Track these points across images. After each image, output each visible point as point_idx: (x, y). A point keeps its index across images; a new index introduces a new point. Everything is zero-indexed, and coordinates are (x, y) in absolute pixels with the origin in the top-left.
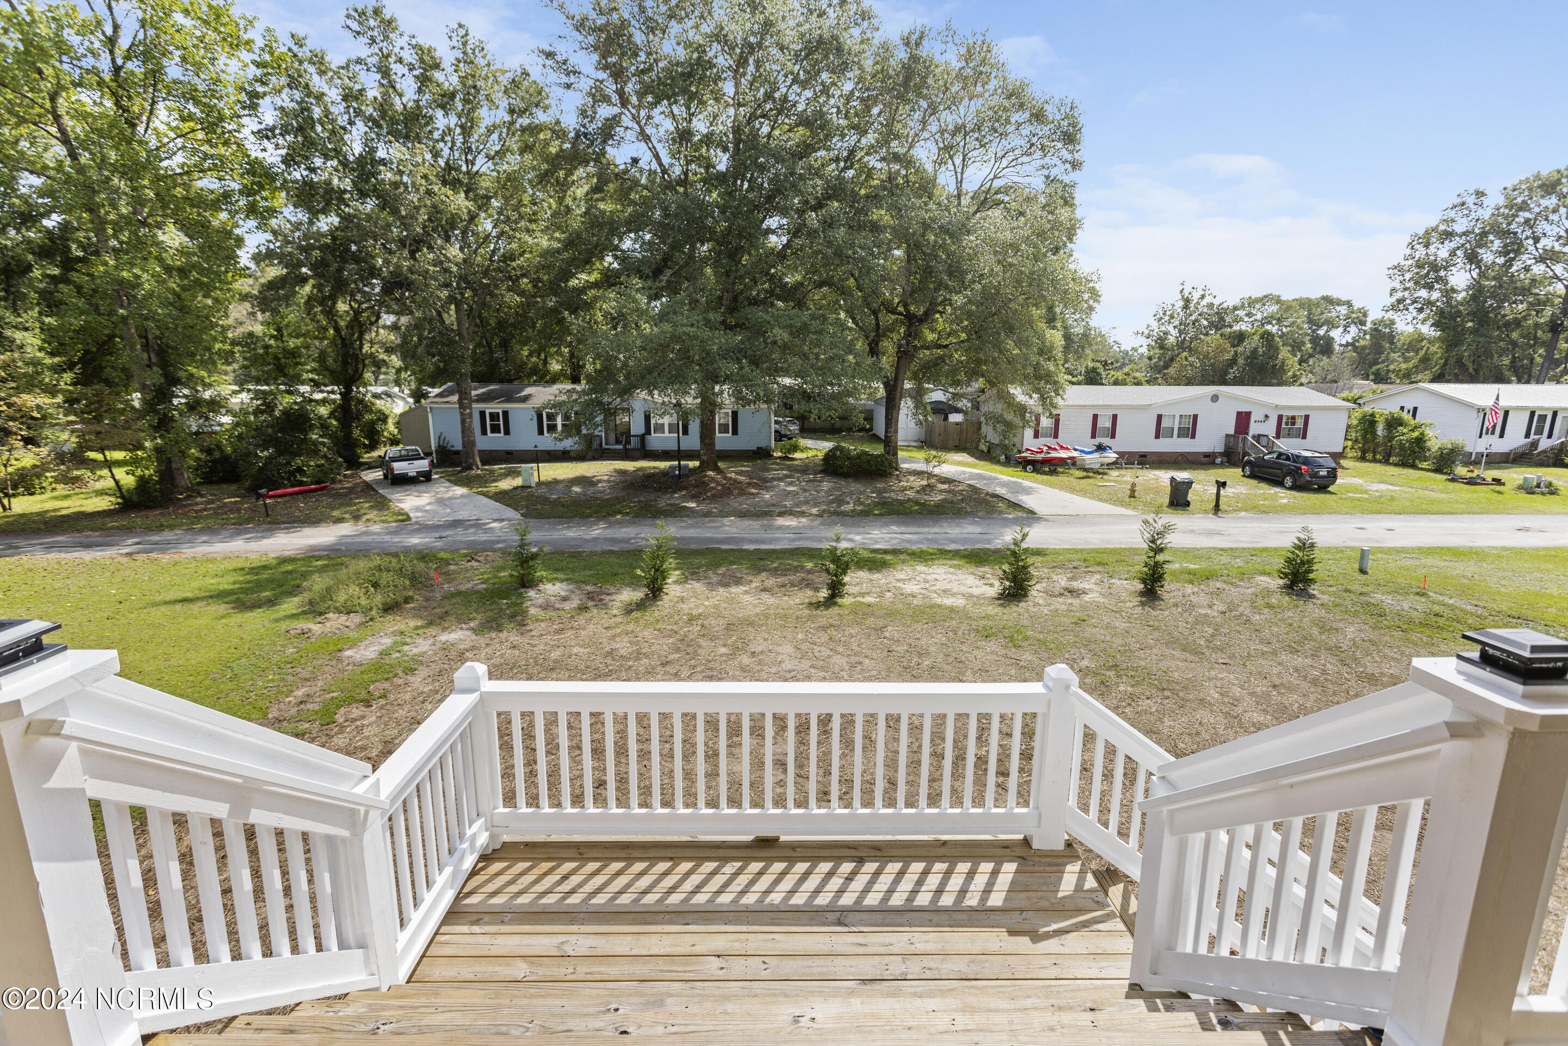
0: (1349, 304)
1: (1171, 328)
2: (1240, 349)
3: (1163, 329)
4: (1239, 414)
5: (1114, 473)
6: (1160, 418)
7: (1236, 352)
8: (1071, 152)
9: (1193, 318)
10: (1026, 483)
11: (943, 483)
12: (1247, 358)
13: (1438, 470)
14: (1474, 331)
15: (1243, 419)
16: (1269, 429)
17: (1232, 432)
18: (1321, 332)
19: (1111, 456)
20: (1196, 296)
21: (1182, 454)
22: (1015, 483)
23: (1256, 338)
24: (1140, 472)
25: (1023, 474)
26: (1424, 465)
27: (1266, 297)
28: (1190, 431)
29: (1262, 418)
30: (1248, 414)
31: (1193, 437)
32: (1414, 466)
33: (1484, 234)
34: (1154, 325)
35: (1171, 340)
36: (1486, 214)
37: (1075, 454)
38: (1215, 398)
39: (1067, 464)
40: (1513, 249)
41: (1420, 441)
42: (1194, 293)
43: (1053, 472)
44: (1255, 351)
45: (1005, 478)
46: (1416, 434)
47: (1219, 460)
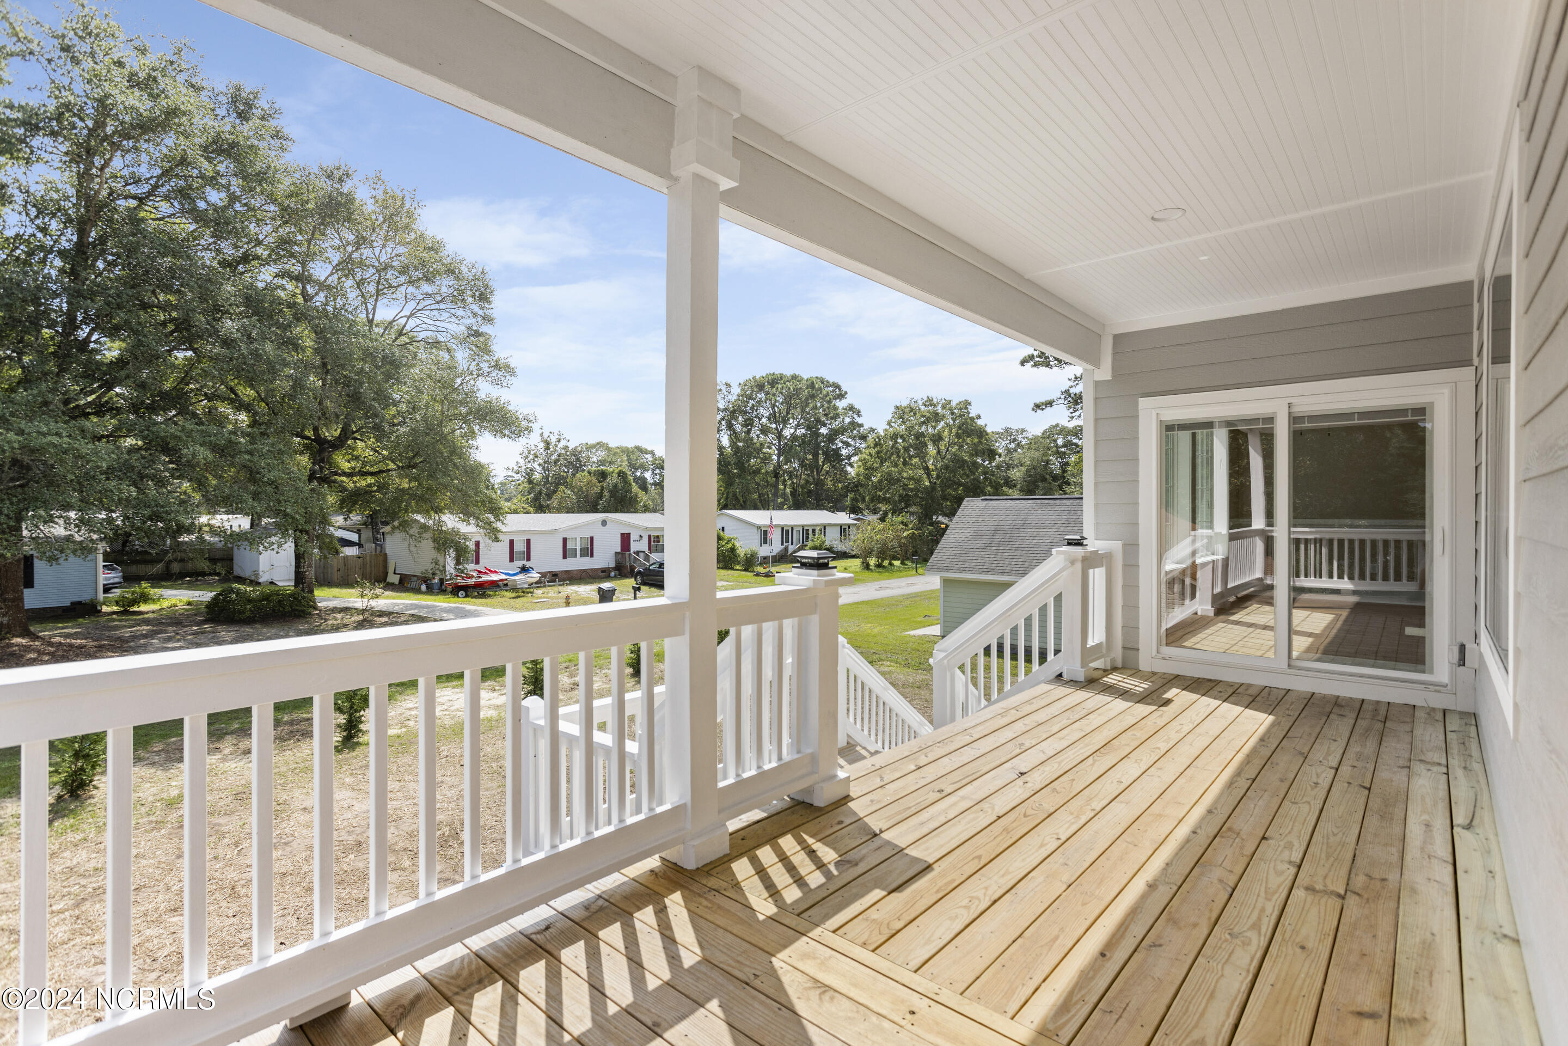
0: (652, 453)
1: (536, 465)
2: (605, 484)
3: (529, 466)
4: (622, 535)
5: (539, 592)
6: (565, 540)
7: (602, 487)
8: (482, 308)
9: (553, 457)
10: (468, 607)
11: (380, 616)
12: (611, 491)
13: (746, 570)
14: (739, 476)
15: (625, 539)
16: (643, 546)
17: (619, 550)
18: (638, 474)
19: (534, 576)
20: (553, 440)
21: (585, 571)
22: (457, 608)
23: (615, 475)
24: (561, 588)
25: (456, 599)
26: (738, 567)
27: (598, 444)
28: (589, 551)
29: (638, 538)
30: (629, 535)
31: (592, 556)
32: (732, 569)
33: (734, 412)
34: (522, 462)
35: (537, 476)
36: (733, 398)
37: (504, 577)
38: (604, 523)
39: (498, 586)
40: (749, 424)
41: (733, 550)
42: (551, 436)
43: (483, 596)
44: (615, 486)
45: (445, 605)
46: (730, 546)
47: (613, 574)
